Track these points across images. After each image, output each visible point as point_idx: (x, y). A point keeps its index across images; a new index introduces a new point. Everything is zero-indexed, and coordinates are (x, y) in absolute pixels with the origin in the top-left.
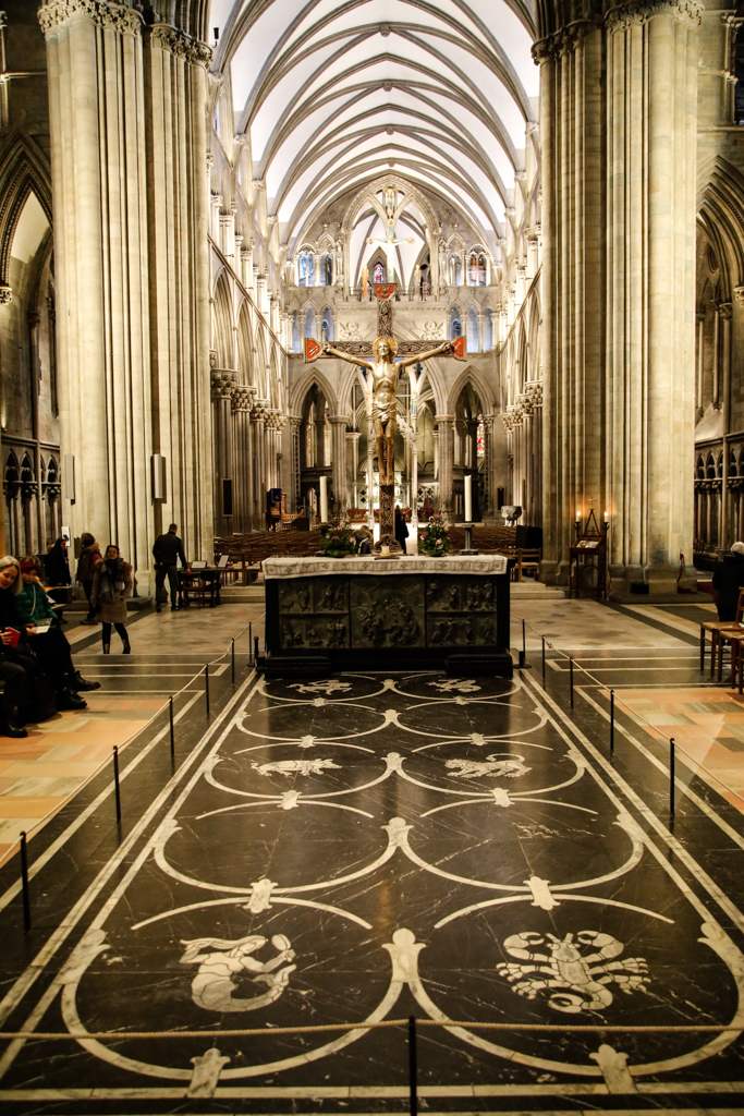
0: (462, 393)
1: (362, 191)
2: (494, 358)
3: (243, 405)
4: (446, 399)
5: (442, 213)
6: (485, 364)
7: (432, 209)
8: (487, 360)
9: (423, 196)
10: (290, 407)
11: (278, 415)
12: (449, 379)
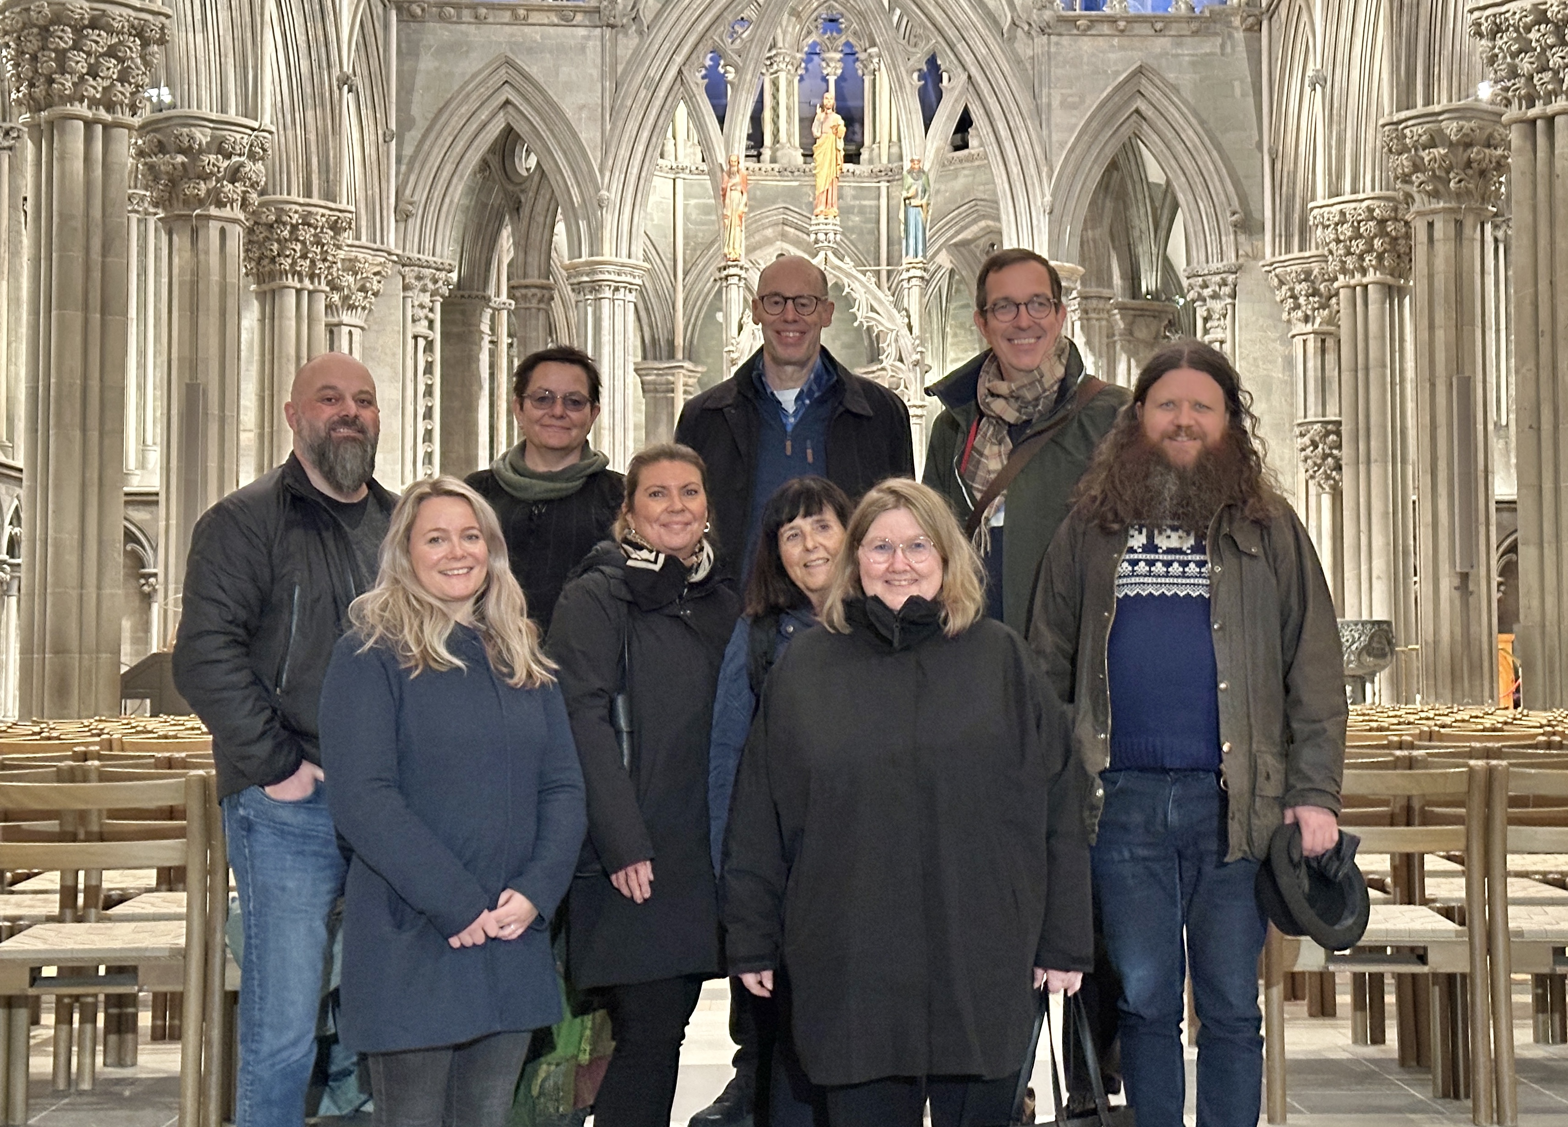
0: (1104, 185)
2: (1239, 35)
3: (94, 88)
4: (1043, 197)
6: (1200, 63)
8: (1209, 46)
10: (403, 216)
11: (336, 227)
12: (1058, 116)
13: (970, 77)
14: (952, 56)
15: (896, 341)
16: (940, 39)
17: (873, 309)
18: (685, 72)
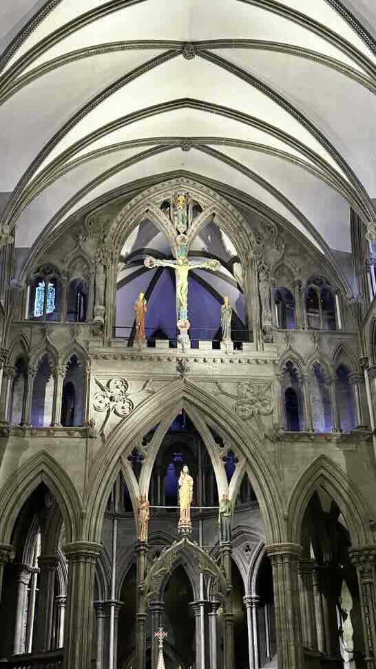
1: (139, 197)
2: (364, 443)
4: (283, 511)
5: (261, 231)
7: (244, 225)
8: (351, 447)
9: (231, 207)
12: (287, 476)
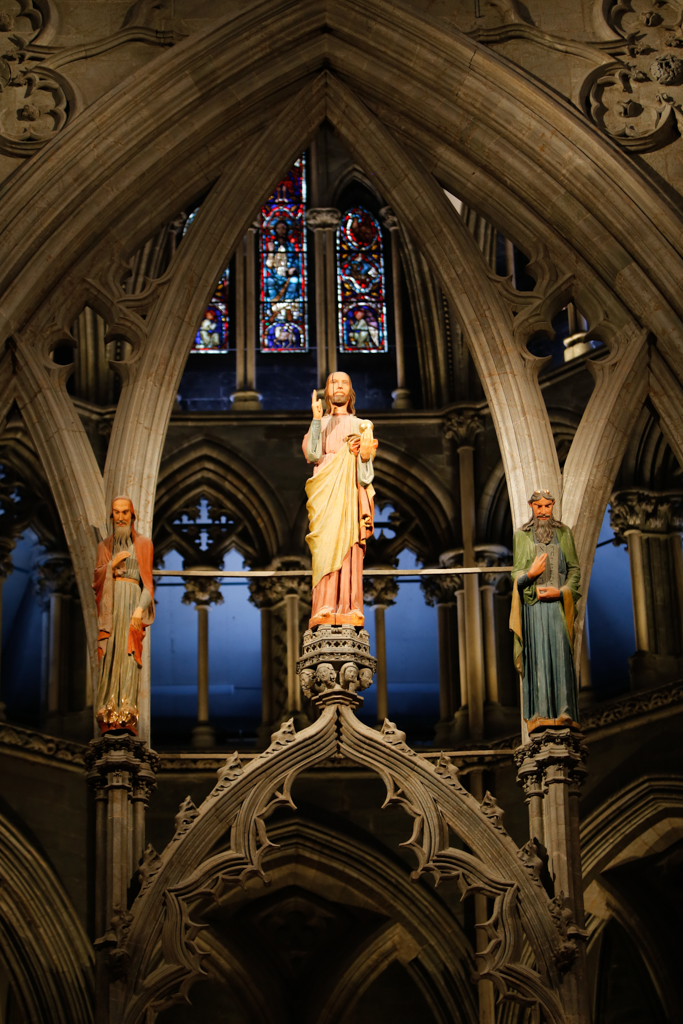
13: (652, 339)
14: (611, 301)
15: (515, 910)
16: (582, 268)
17: (456, 840)
18: (22, 346)
